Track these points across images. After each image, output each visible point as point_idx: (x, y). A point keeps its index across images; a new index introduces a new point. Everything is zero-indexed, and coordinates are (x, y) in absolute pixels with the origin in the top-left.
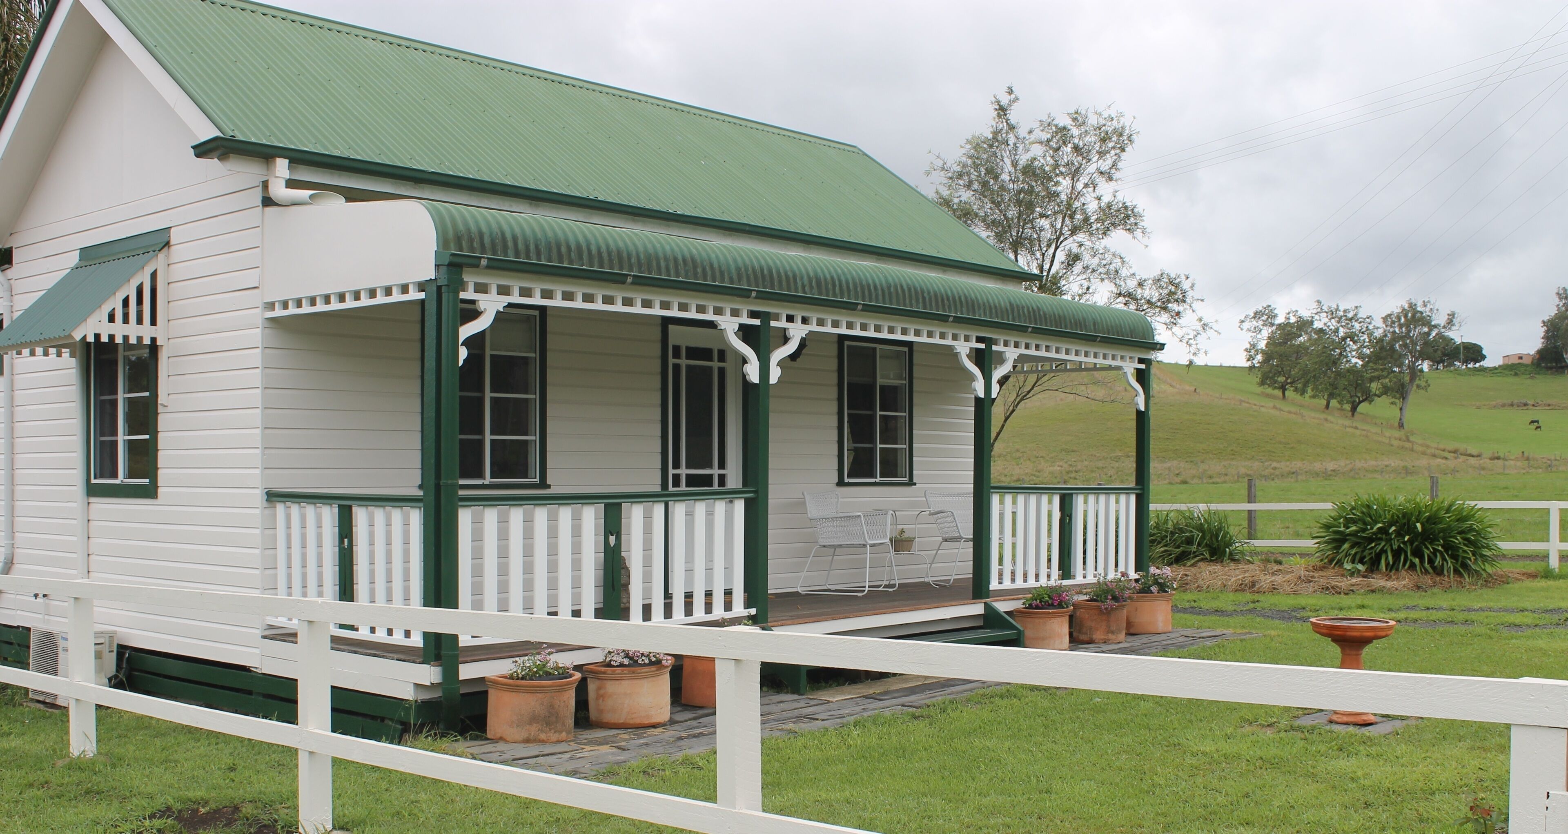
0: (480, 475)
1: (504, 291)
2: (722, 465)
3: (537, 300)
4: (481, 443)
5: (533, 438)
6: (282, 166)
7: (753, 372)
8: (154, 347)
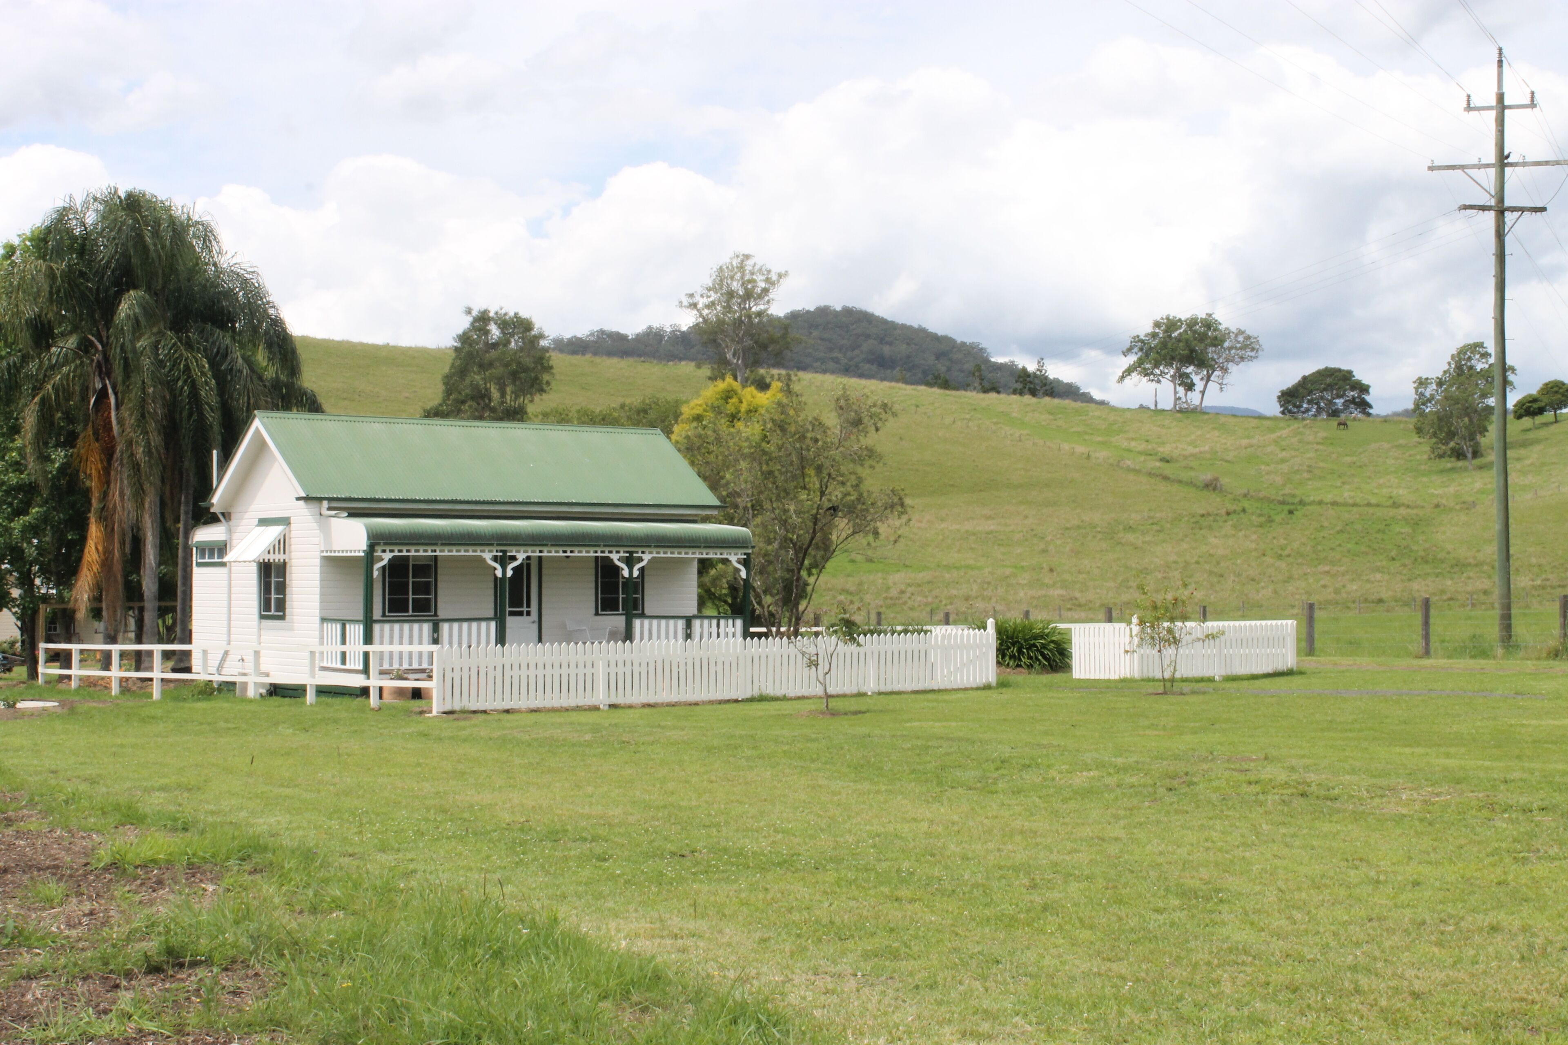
0: (407, 611)
1: (392, 551)
2: (528, 606)
3: (405, 553)
4: (408, 599)
5: (432, 596)
6: (325, 504)
7: (499, 573)
8: (285, 563)
